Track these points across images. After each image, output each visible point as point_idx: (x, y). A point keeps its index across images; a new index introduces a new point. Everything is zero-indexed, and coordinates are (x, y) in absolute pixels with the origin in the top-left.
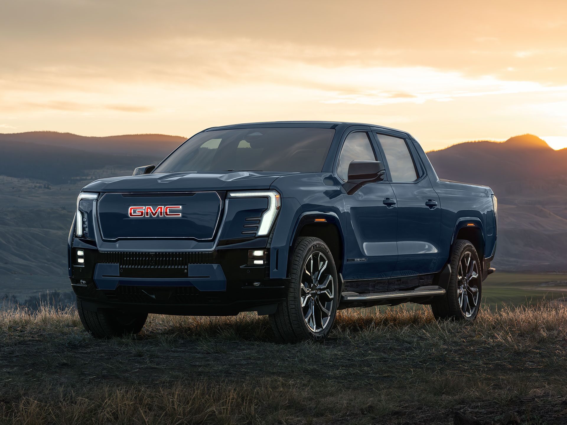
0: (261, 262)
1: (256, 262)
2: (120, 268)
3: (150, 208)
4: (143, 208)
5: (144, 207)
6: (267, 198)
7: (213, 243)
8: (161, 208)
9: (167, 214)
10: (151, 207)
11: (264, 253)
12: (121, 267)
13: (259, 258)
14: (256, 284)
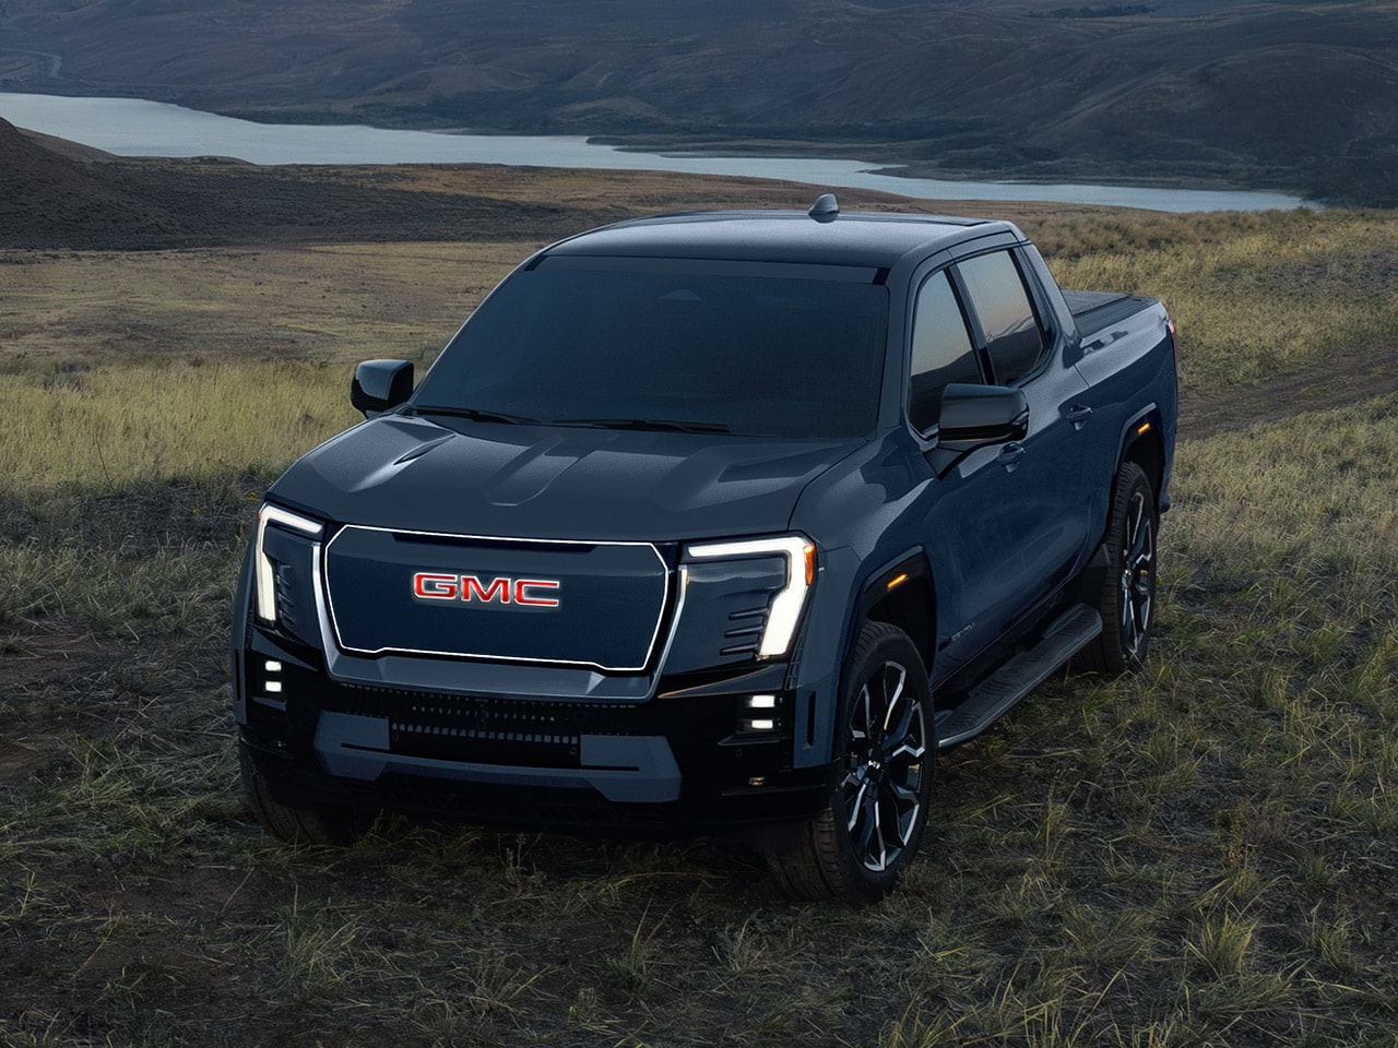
0: (767, 724)
1: (759, 724)
2: (391, 732)
3: (473, 580)
4: (453, 578)
5: (456, 576)
6: (783, 556)
7: (648, 678)
8: (505, 583)
9: (521, 600)
10: (475, 578)
11: (776, 702)
12: (395, 727)
13: (762, 713)
14: (757, 781)
